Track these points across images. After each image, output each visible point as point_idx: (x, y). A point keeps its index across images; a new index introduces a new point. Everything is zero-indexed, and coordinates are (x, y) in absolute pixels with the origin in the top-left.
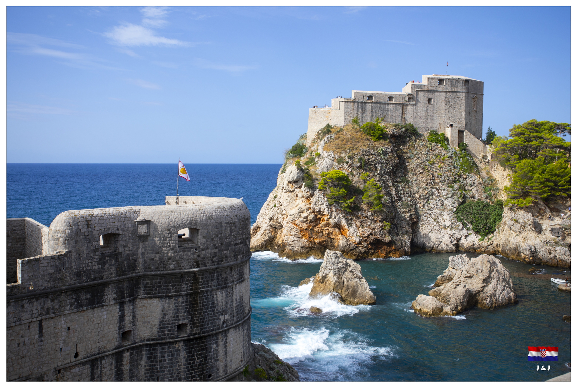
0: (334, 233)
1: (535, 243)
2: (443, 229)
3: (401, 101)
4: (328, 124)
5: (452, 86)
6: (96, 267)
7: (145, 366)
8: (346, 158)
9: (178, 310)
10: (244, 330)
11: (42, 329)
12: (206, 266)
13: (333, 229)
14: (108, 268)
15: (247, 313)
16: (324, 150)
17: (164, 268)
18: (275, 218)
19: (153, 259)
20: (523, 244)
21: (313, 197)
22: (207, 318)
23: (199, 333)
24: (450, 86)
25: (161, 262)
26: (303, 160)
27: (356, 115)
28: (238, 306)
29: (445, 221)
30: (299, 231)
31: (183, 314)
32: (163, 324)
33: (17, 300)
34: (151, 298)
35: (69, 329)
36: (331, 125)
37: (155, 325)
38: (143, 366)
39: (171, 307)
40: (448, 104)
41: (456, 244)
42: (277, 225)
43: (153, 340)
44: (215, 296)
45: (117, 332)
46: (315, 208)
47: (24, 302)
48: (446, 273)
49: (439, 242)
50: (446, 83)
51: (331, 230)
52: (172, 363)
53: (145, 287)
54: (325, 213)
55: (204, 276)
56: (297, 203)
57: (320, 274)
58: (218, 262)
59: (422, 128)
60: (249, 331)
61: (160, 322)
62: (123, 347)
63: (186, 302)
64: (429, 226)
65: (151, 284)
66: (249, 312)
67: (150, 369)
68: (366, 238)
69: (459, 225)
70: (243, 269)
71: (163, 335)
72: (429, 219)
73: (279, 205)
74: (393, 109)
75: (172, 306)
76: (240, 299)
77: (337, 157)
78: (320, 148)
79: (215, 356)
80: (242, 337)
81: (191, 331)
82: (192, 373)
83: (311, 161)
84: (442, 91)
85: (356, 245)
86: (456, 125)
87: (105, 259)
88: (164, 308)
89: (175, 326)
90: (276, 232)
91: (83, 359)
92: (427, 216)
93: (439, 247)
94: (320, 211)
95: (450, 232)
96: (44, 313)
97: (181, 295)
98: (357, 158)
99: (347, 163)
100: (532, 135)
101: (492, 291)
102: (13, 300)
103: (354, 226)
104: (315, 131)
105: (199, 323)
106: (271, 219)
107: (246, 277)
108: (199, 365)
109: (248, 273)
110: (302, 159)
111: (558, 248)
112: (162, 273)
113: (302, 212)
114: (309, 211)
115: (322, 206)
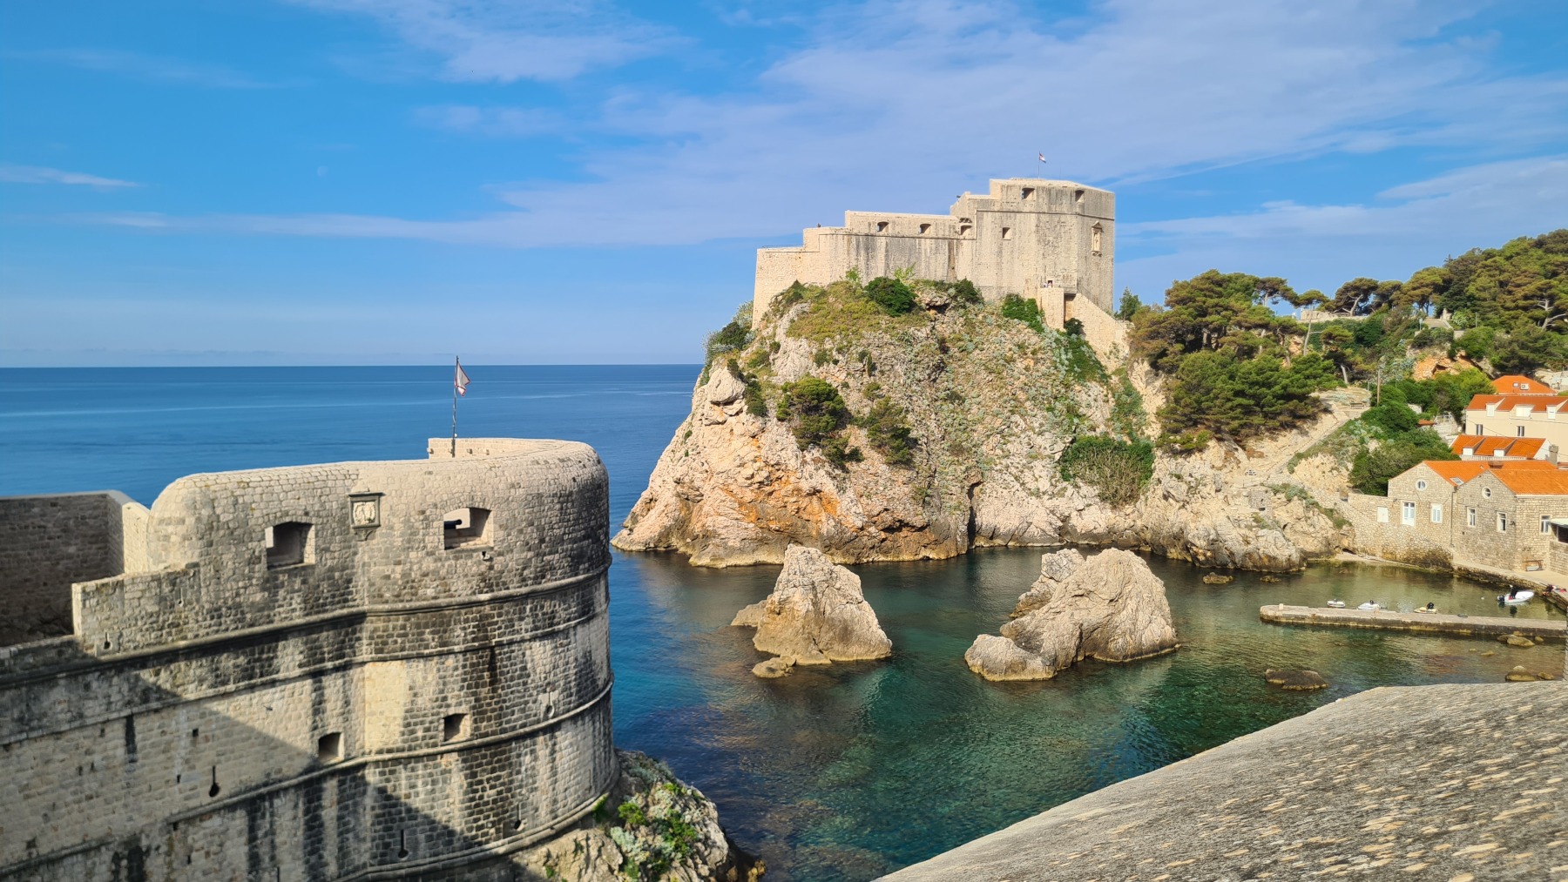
0: (809, 509)
1: (1217, 523)
2: (1033, 497)
3: (947, 233)
4: (797, 282)
5: (1050, 203)
6: (258, 597)
7: (373, 808)
8: (834, 353)
9: (445, 684)
10: (594, 723)
11: (134, 736)
12: (508, 588)
13: (807, 499)
14: (285, 599)
15: (601, 687)
16: (789, 333)
17: (413, 595)
18: (687, 479)
19: (388, 577)
20: (1192, 525)
21: (765, 434)
22: (510, 700)
23: (494, 733)
24: (1046, 201)
25: (407, 582)
26: (744, 357)
27: (854, 263)
28: (580, 671)
29: (1037, 480)
30: (737, 505)
31: (456, 693)
32: (412, 717)
33: (73, 673)
34: (384, 660)
35: (195, 733)
36: (802, 282)
37: (395, 718)
38: (368, 808)
39: (430, 678)
40: (1043, 241)
41: (1060, 528)
42: (692, 493)
43: (390, 751)
44: (528, 652)
45: (308, 736)
46: (771, 457)
47: (90, 678)
48: (1037, 588)
49: (1026, 524)
50: (1038, 196)
51: (804, 502)
52: (433, 799)
53: (371, 638)
54: (790, 467)
55: (503, 611)
56: (732, 448)
57: (776, 597)
58: (536, 578)
59: (990, 288)
60: (606, 724)
61: (407, 711)
62: (321, 769)
63: (464, 666)
64: (1005, 492)
65: (384, 631)
66: (606, 683)
67: (384, 815)
68: (875, 519)
69: (1065, 489)
70: (591, 593)
71: (412, 740)
72: (1006, 477)
73: (694, 452)
74: (931, 249)
75: (432, 677)
76: (585, 656)
77: (814, 351)
78: (781, 332)
79: (531, 781)
80: (590, 737)
81: (477, 729)
82: (479, 819)
83: (763, 360)
84: (1030, 212)
85: (855, 533)
86: (1059, 283)
87: (276, 579)
88: (414, 682)
89: (439, 720)
90: (688, 509)
91: (231, 797)
92: (1000, 471)
93: (1026, 535)
94: (778, 464)
95: (1049, 504)
96: (136, 699)
97: (450, 653)
98: (856, 351)
99: (836, 362)
100: (1211, 302)
101: (1128, 625)
102: (64, 675)
103: (850, 494)
104: (770, 296)
105: (493, 710)
106: (678, 482)
107: (598, 610)
108: (495, 801)
109: (603, 600)
110: (743, 354)
111: (1261, 532)
112: (408, 605)
113: (742, 465)
114: (758, 464)
115: (783, 452)
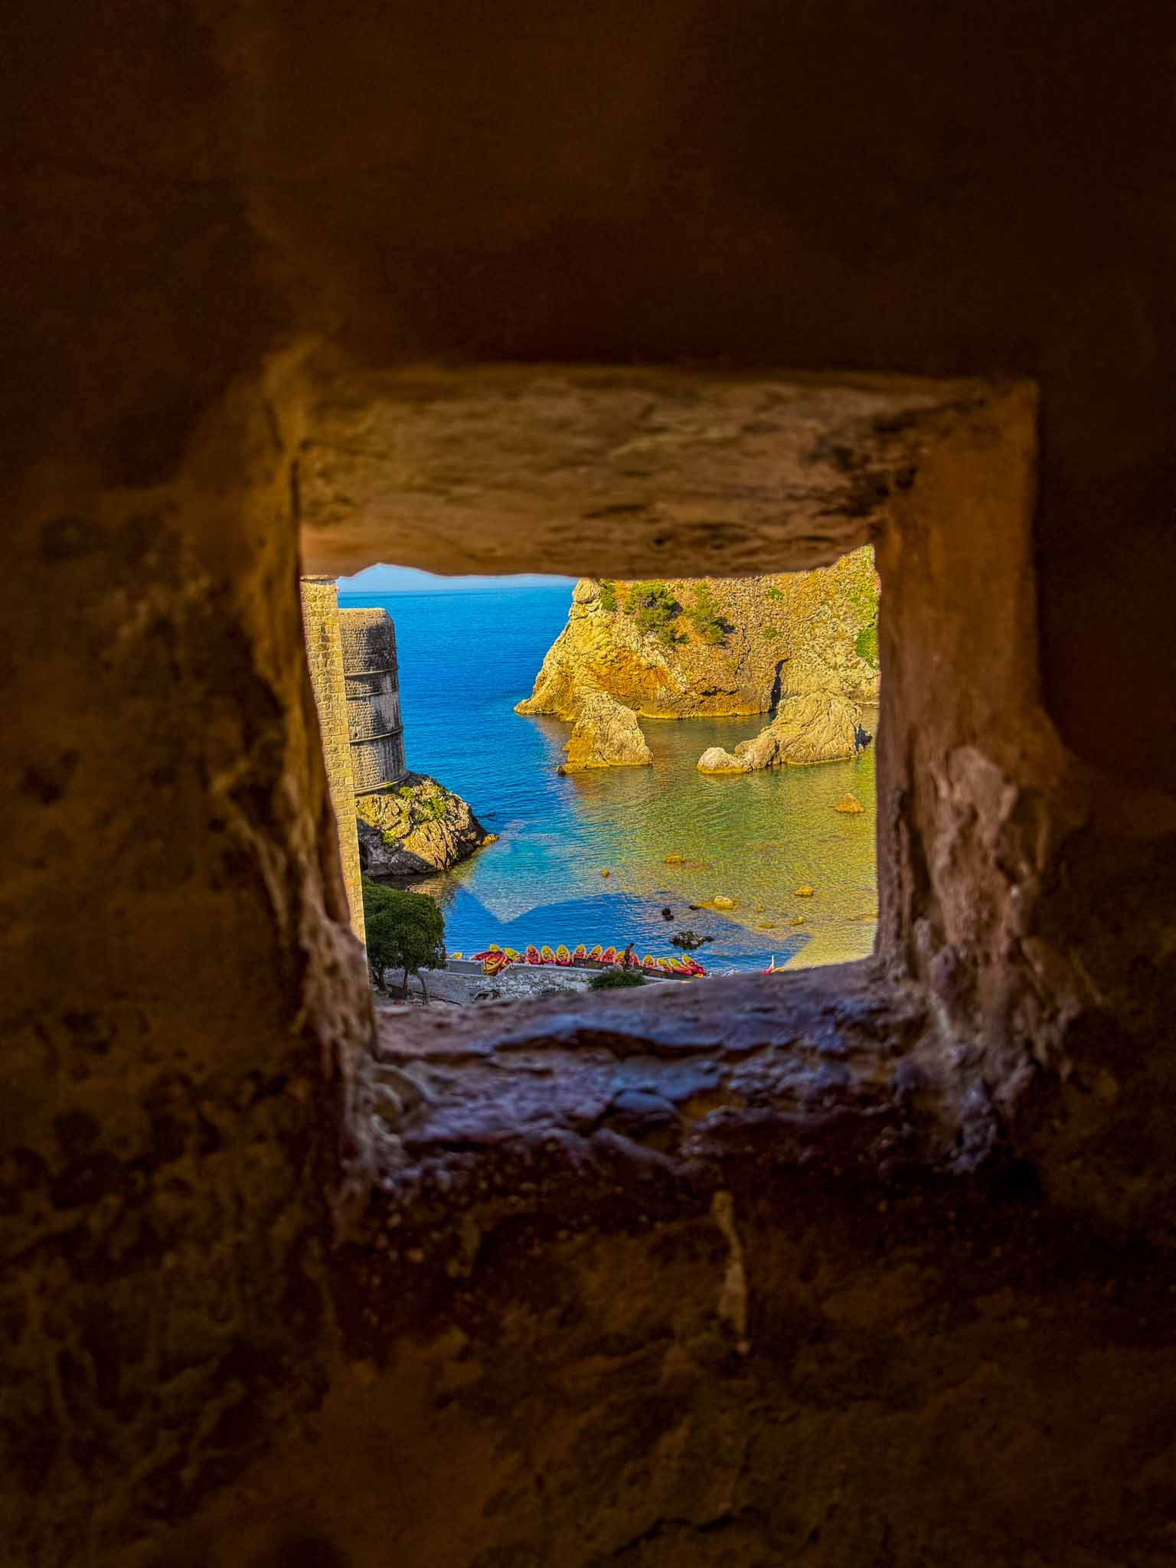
0: (648, 680)
2: (831, 670)
13: (646, 672)
18: (565, 661)
21: (615, 625)
28: (375, 720)
29: (835, 656)
30: (595, 677)
41: (850, 693)
42: (568, 671)
46: (618, 641)
51: (644, 675)
54: (633, 649)
56: (592, 636)
64: (809, 666)
68: (696, 685)
69: (858, 663)
72: (810, 654)
73: (570, 641)
76: (378, 712)
80: (383, 754)
85: (680, 697)
90: (566, 683)
92: (807, 650)
94: (624, 647)
101: (813, 741)
103: (678, 668)
106: (559, 663)
107: (386, 690)
113: (598, 648)
114: (610, 647)
115: (628, 637)
